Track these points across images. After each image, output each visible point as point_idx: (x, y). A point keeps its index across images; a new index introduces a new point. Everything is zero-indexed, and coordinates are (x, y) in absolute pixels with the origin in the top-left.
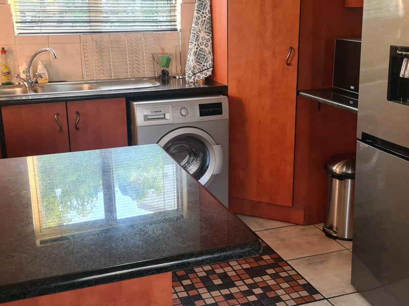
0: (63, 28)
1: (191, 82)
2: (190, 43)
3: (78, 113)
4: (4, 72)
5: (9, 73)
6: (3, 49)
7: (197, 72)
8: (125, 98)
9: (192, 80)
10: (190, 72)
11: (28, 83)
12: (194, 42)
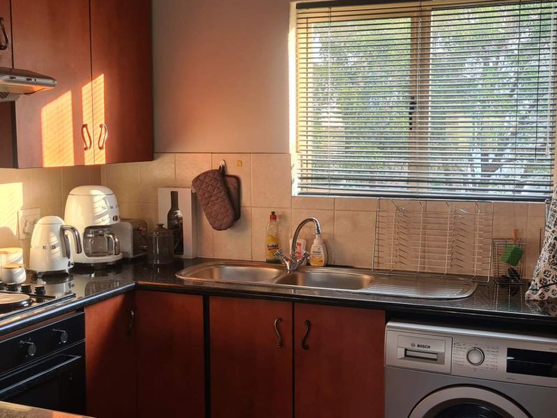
0: (377, 189)
1: (535, 300)
2: (546, 228)
3: (308, 323)
4: (270, 245)
5: (276, 247)
6: (273, 213)
7: (552, 282)
8: (384, 312)
9: (536, 297)
10: (537, 280)
11: (291, 263)
12: (552, 227)
